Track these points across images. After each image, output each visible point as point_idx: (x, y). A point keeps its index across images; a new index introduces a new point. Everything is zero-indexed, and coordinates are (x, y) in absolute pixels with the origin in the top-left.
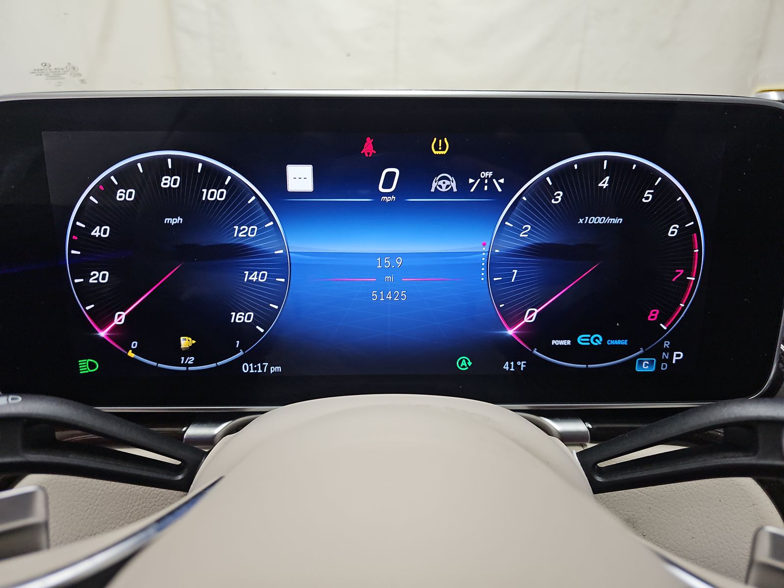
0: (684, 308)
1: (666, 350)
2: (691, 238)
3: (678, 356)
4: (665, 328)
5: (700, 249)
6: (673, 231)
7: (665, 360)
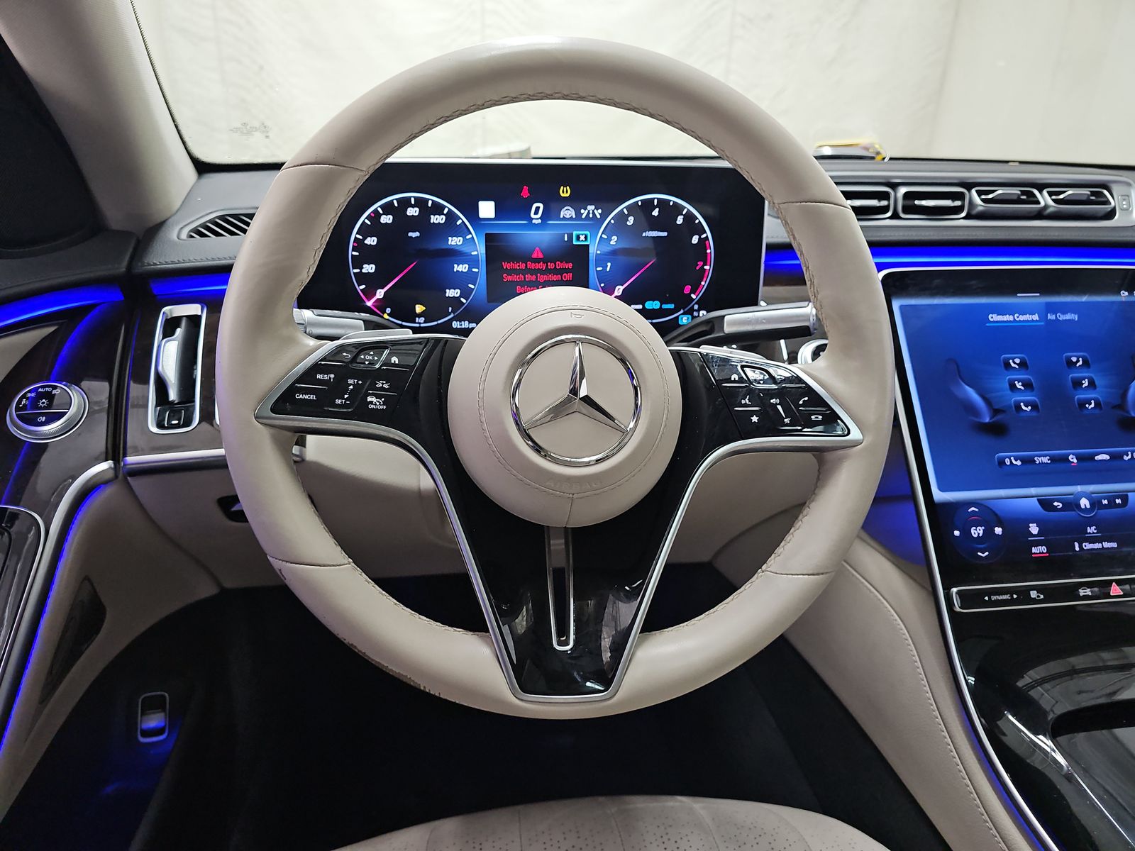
0: (704, 285)
1: (696, 311)
2: (705, 244)
4: (694, 297)
5: (711, 250)
6: (695, 240)
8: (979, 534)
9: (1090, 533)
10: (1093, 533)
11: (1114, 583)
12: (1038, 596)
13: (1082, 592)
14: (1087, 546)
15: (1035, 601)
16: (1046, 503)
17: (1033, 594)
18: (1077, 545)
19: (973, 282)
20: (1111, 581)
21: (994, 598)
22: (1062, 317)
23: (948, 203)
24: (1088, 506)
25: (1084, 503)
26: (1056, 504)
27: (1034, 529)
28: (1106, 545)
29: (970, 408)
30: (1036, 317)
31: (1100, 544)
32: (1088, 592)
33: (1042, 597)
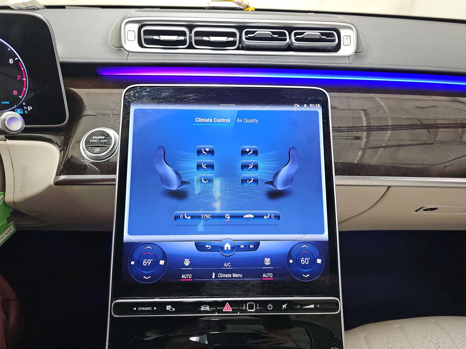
0: (26, 90)
1: (25, 106)
2: (19, 64)
3: (30, 108)
4: (21, 98)
5: (23, 68)
6: (11, 61)
7: (25, 110)
8: (148, 264)
9: (225, 267)
10: (228, 267)
11: (227, 303)
12: (172, 309)
13: (203, 308)
14: (221, 275)
15: (168, 312)
16: (200, 246)
17: (168, 308)
18: (214, 274)
19: (191, 95)
20: (226, 302)
21: (140, 309)
22: (247, 121)
23: (224, 39)
24: (229, 249)
25: (227, 246)
26: (207, 246)
27: (187, 263)
28: (234, 275)
29: (165, 180)
30: (229, 121)
31: (230, 275)
32: (208, 308)
33: (174, 309)
